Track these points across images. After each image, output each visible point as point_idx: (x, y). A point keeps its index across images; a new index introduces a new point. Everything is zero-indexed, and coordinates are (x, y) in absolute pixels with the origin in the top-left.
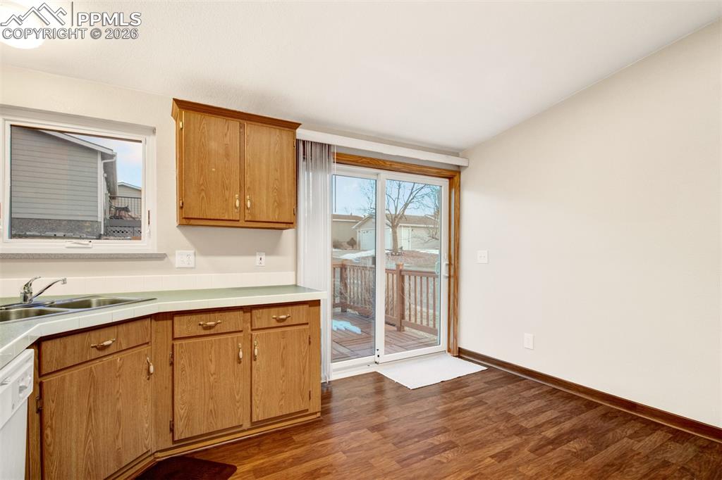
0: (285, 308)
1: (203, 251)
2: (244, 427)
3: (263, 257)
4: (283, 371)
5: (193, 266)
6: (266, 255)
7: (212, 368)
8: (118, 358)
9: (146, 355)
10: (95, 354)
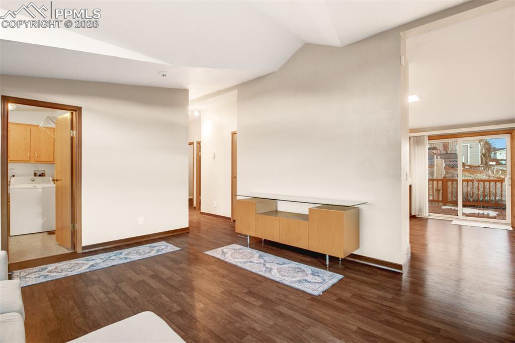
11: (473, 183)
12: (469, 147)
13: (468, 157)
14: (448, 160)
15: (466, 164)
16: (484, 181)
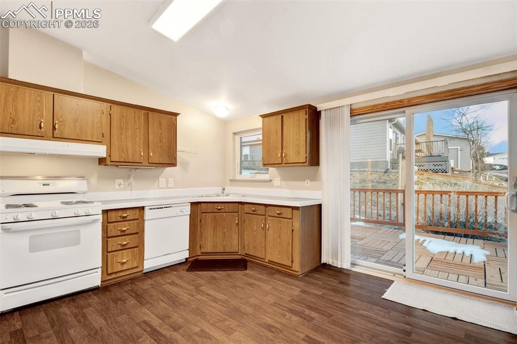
0: (281, 208)
1: (284, 179)
2: (266, 261)
3: (309, 182)
4: (279, 240)
5: (280, 185)
6: (310, 181)
7: (255, 228)
8: (224, 214)
9: (236, 217)
10: (216, 211)
11: (450, 196)
12: (459, 149)
13: (458, 161)
14: (432, 163)
15: (456, 169)
16: (467, 194)
